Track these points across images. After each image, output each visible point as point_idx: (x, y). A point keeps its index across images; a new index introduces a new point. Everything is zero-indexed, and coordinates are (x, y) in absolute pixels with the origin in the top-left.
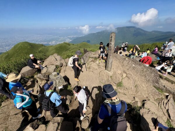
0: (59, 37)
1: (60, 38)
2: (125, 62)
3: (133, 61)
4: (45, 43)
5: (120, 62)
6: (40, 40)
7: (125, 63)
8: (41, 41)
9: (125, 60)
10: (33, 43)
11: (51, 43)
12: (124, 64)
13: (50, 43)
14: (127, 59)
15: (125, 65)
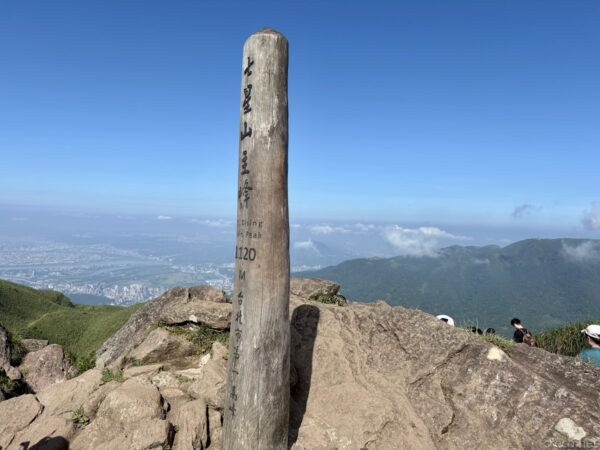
0: (175, 262)
1: (177, 271)
2: (476, 380)
3: (558, 375)
4: (81, 290)
5: (422, 382)
6: (62, 268)
7: (472, 398)
8: (66, 277)
9: (476, 365)
10: (14, 281)
11: (120, 290)
12: (460, 405)
13: (112, 294)
14: (495, 354)
15: (474, 421)
